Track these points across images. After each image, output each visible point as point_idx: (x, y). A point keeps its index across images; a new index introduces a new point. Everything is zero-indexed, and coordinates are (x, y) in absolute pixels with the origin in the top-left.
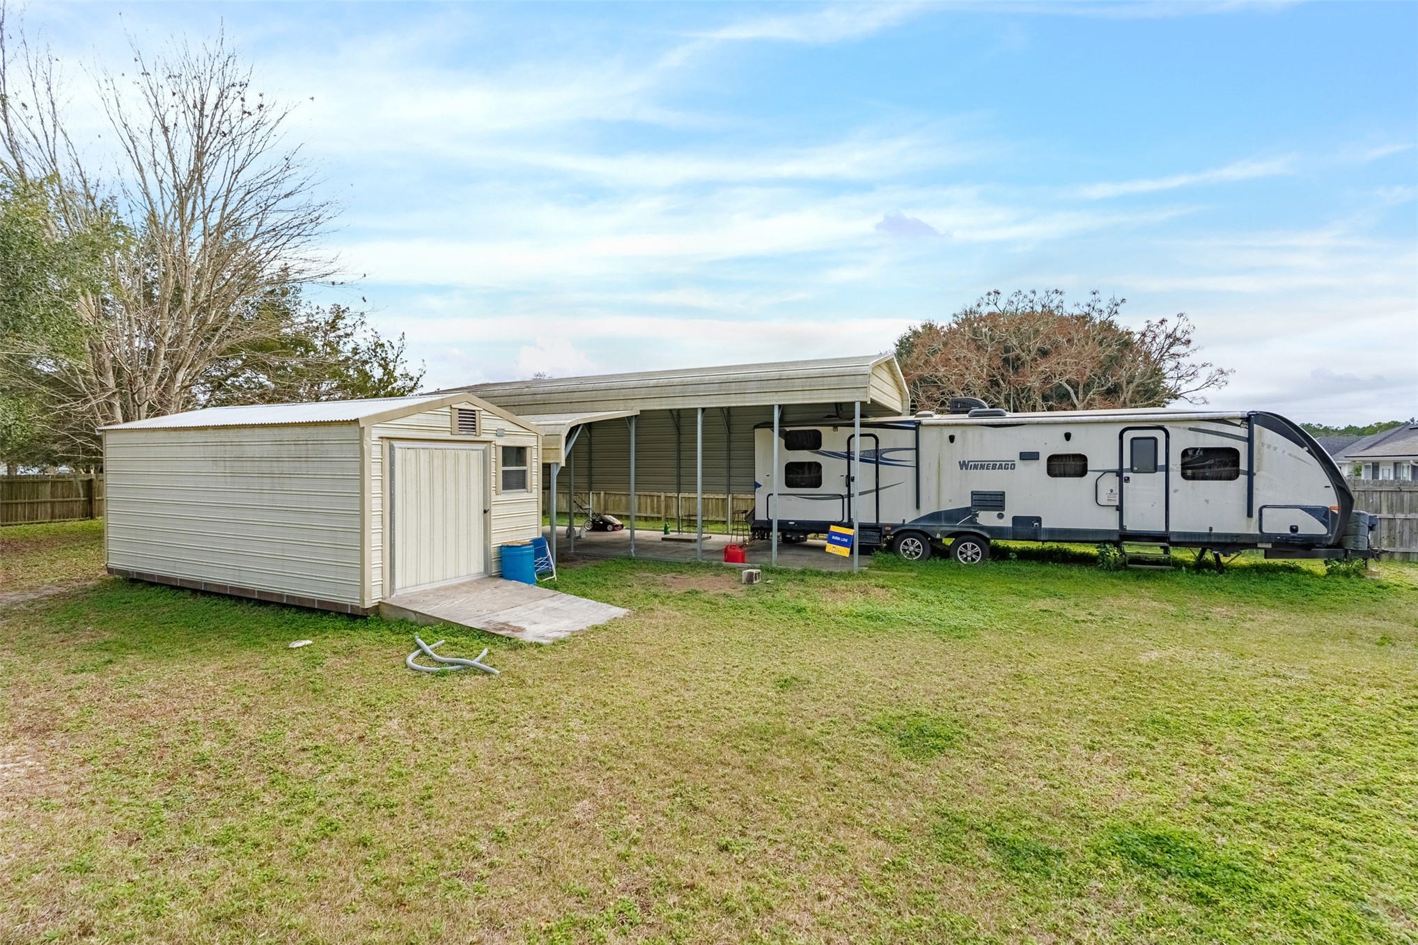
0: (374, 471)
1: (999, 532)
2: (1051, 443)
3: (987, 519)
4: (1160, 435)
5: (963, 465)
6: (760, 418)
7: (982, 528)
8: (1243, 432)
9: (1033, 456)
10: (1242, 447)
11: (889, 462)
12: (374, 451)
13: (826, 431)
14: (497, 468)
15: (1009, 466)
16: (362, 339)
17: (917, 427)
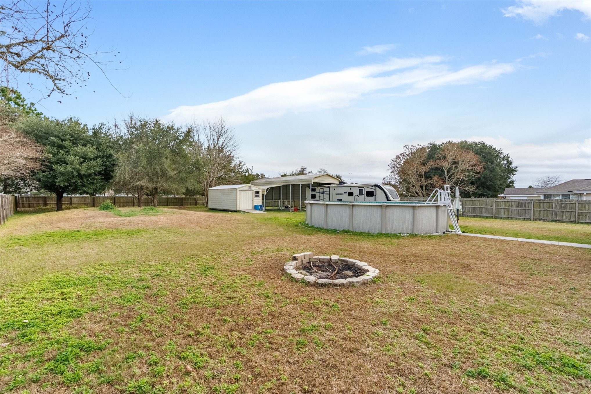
0: (238, 194)
2: (349, 190)
4: (363, 188)
5: (336, 194)
6: (308, 186)
8: (374, 188)
9: (345, 193)
10: (374, 191)
11: (326, 194)
12: (238, 192)
13: (316, 188)
14: (255, 194)
15: (343, 194)
16: (244, 168)
17: (329, 187)
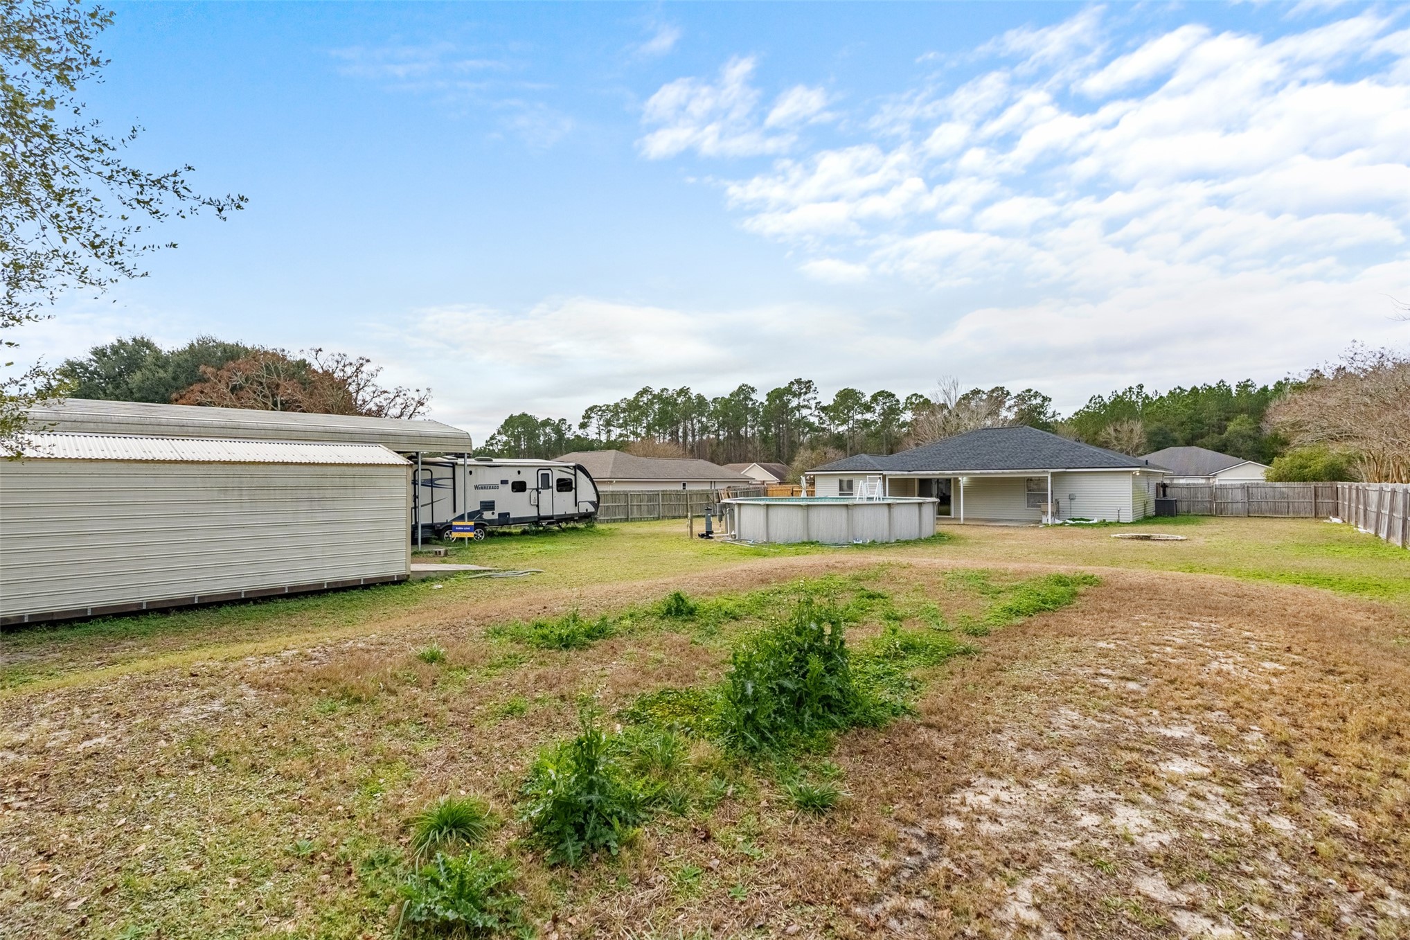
1: (491, 522)
2: (513, 477)
3: (487, 515)
4: (549, 472)
5: (476, 487)
7: (485, 520)
8: (573, 472)
9: (504, 482)
10: (573, 478)
11: (439, 486)
15: (496, 487)
17: (454, 465)
